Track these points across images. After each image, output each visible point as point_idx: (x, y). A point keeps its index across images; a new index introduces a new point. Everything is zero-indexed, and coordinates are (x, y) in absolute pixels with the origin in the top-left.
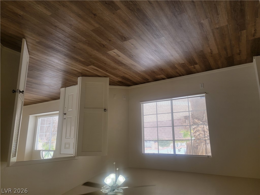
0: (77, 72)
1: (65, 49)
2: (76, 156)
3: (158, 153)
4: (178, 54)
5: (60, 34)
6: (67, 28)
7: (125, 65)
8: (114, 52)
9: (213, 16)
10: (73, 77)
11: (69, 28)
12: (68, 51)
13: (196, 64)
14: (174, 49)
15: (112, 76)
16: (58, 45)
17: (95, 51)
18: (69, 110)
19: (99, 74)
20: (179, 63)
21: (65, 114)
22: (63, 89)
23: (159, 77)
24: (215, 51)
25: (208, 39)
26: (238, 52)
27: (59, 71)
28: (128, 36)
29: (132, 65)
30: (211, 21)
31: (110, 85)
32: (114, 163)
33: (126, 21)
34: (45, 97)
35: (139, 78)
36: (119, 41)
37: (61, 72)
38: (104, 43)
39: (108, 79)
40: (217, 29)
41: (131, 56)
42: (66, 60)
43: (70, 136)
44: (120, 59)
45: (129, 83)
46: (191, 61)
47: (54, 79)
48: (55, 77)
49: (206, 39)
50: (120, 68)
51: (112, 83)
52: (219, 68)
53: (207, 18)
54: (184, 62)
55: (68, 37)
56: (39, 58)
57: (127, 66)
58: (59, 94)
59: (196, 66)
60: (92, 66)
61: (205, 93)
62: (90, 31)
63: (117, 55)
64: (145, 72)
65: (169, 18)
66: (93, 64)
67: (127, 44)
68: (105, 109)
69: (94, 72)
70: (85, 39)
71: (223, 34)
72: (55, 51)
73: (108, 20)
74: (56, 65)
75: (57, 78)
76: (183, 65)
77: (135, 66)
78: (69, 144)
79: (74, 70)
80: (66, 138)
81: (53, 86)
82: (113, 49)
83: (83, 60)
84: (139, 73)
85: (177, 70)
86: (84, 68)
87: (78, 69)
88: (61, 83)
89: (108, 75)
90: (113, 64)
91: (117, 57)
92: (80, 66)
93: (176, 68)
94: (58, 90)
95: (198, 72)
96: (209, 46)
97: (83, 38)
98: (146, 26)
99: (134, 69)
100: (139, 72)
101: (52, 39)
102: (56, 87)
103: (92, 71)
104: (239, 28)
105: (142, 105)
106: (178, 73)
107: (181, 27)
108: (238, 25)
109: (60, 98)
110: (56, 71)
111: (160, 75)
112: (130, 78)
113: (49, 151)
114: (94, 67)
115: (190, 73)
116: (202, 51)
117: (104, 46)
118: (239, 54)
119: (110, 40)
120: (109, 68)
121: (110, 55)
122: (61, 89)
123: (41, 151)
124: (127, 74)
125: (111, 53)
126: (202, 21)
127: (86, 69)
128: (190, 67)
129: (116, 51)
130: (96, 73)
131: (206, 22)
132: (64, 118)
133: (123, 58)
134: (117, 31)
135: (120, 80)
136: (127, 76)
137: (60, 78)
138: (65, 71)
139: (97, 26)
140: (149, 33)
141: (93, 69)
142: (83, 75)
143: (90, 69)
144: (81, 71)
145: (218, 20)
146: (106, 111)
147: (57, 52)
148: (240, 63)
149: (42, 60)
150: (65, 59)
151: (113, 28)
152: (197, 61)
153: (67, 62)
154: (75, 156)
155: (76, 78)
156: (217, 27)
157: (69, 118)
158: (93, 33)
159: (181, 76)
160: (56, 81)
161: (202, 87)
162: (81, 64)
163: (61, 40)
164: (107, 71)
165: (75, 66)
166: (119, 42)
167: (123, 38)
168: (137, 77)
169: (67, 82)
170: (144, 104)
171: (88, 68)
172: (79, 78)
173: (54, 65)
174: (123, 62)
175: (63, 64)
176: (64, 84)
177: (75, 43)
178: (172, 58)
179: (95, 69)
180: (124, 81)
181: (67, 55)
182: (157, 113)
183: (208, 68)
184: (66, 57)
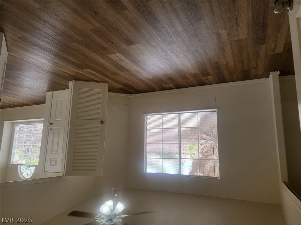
0: (68, 75)
1: (55, 48)
2: (65, 175)
3: (162, 172)
4: (191, 63)
5: (50, 31)
6: (60, 24)
7: (129, 71)
8: (116, 56)
9: (233, 28)
10: (63, 80)
11: (62, 25)
12: (58, 51)
13: (210, 75)
14: (187, 58)
15: (111, 81)
16: (46, 43)
17: (94, 54)
18: (56, 119)
19: (95, 79)
20: (191, 74)
21: (52, 124)
22: (50, 93)
23: (167, 86)
24: (231, 63)
25: (225, 51)
26: (255, 66)
27: (46, 72)
28: (134, 40)
29: (137, 71)
30: (230, 32)
31: (109, 91)
32: (113, 189)
33: (133, 23)
34: (26, 100)
35: (144, 86)
36: (123, 44)
37: (48, 73)
38: (105, 45)
39: (107, 85)
40: (236, 41)
41: (137, 62)
42: (56, 61)
43: (57, 151)
44: (123, 64)
45: (131, 91)
46: (205, 73)
47: (39, 81)
48: (41, 79)
49: (223, 50)
50: (122, 74)
51: (111, 90)
52: (233, 81)
53: (226, 28)
54: (196, 73)
55: (60, 35)
56: (20, 56)
57: (131, 72)
58: (45, 98)
59: (208, 77)
60: (88, 70)
61: (217, 108)
62: (89, 30)
63: (120, 59)
64: (152, 80)
65: (184, 25)
66: (90, 68)
67: (133, 49)
68: (102, 122)
69: (90, 77)
70: (81, 38)
71: (241, 47)
72: (42, 50)
73: (112, 20)
74: (42, 65)
75: (43, 80)
76: (195, 76)
77: (140, 73)
78: (56, 161)
79: (65, 72)
80: (52, 153)
81: (36, 89)
82: (116, 53)
83: (77, 62)
84: (144, 81)
85: (188, 80)
86: (78, 71)
87: (71, 72)
88: (47, 86)
89: (107, 81)
90: (114, 69)
91: (120, 62)
92: (73, 69)
93: (187, 78)
94: (43, 93)
95: (211, 84)
96: (225, 58)
97: (79, 38)
98: (157, 31)
99: (139, 76)
100: (144, 79)
101: (38, 36)
102: (41, 90)
103: (88, 75)
104: (258, 42)
105: (145, 117)
106: (189, 84)
107: (197, 35)
108: (258, 39)
109: (45, 102)
110: (42, 72)
111: (168, 84)
112: (133, 85)
113: (29, 166)
114: (90, 70)
115: (201, 84)
116: (217, 62)
117: (104, 48)
118: (256, 69)
119: (112, 43)
120: (109, 72)
121: (111, 59)
122: (47, 93)
123: (19, 166)
124: (130, 81)
125: (113, 56)
126: (220, 32)
127: (80, 72)
128: (202, 78)
129: (118, 55)
130: (92, 77)
131: (224, 33)
132: (50, 128)
133: (126, 63)
134: (122, 34)
135: (121, 87)
136: (129, 83)
137: (46, 80)
138: (53, 73)
139: (98, 25)
140: (160, 39)
141: (89, 72)
142: (76, 78)
143: (85, 73)
144: (73, 74)
145: (237, 32)
146: (103, 123)
147: (44, 51)
148: (256, 77)
149: (24, 59)
150: (54, 59)
151: (117, 30)
152: (211, 72)
153: (56, 63)
154: (63, 175)
155: (67, 81)
156: (236, 39)
157: (56, 129)
158: (92, 33)
159: (192, 87)
160: (41, 83)
161: (214, 100)
162: (74, 67)
163: (51, 37)
164: (106, 76)
165: (67, 68)
166: (123, 46)
167: (129, 41)
168: (141, 84)
169: (56, 85)
170: (148, 117)
171: (82, 72)
172: (71, 82)
173: (39, 65)
174: (126, 68)
175: (52, 65)
176: (51, 87)
177: (69, 42)
178: (183, 67)
179: (91, 73)
180: (125, 88)
181: (57, 55)
182: (162, 127)
183: (222, 80)
184: (56, 58)
